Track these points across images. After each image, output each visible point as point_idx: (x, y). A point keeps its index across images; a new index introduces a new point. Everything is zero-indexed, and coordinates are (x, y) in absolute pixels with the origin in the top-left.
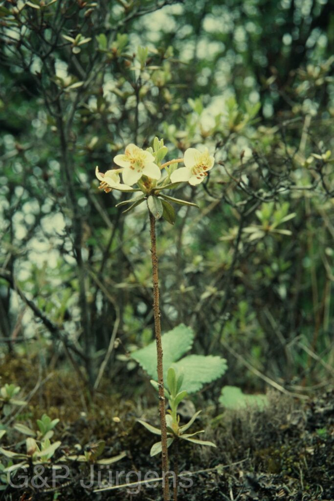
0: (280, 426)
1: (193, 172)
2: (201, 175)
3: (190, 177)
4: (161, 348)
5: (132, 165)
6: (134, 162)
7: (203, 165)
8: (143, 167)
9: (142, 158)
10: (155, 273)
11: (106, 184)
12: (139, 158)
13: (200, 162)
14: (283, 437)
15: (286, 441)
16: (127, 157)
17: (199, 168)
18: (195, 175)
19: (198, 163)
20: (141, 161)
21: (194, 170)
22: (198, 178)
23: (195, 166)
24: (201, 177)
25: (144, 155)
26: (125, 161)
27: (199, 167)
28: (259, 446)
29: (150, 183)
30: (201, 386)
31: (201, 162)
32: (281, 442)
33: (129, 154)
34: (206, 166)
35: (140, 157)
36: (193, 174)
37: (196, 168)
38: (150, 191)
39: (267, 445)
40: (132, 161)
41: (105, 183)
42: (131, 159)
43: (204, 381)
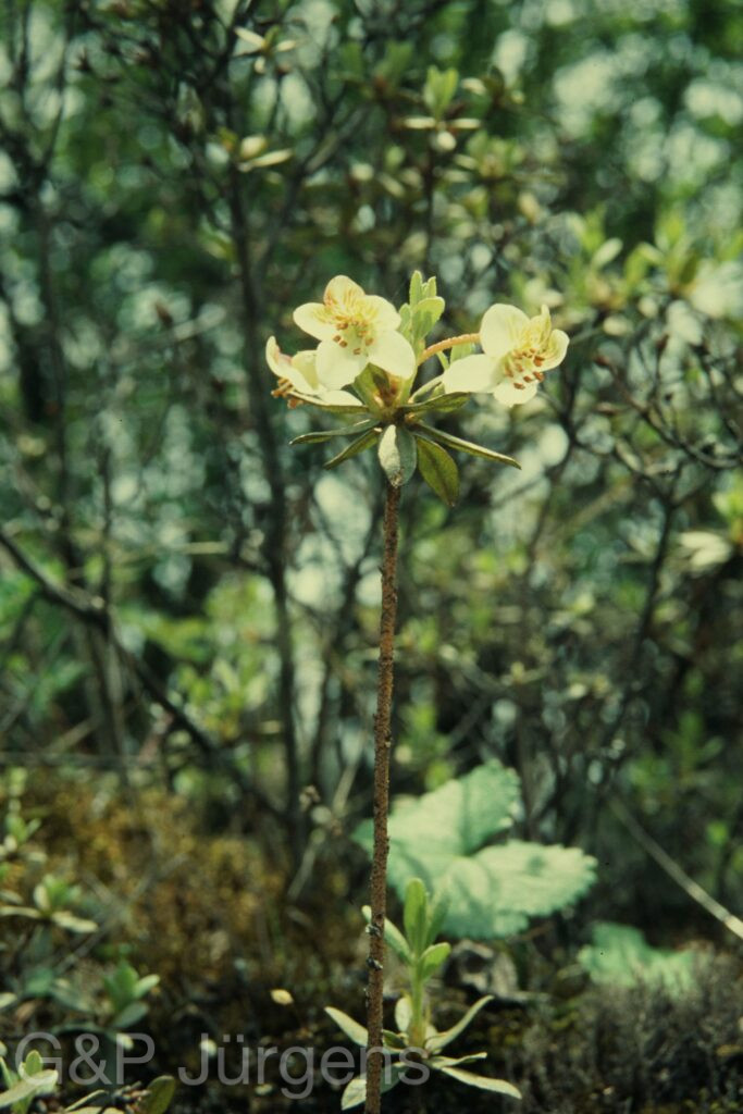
0: (716, 1047)
1: (505, 371)
2: (527, 379)
3: (499, 384)
4: (385, 830)
5: (340, 333)
6: (346, 326)
7: (532, 351)
8: (369, 342)
9: (367, 317)
10: (388, 631)
11: (291, 386)
12: (360, 315)
13: (524, 342)
14: (724, 1077)
15: (729, 1085)
16: (328, 311)
17: (520, 358)
18: (509, 378)
19: (518, 345)
20: (365, 325)
21: (508, 367)
22: (518, 386)
23: (509, 353)
24: (525, 384)
25: (371, 308)
26: (324, 322)
27: (520, 356)
28: (659, 1095)
29: (394, 391)
30: (523, 924)
31: (528, 344)
32: (716, 1089)
33: (335, 302)
34: (542, 356)
35: (363, 313)
36: (505, 376)
37: (514, 359)
38: (392, 412)
39: (679, 1093)
40: (342, 322)
41: (287, 384)
42: (338, 318)
43: (532, 910)
